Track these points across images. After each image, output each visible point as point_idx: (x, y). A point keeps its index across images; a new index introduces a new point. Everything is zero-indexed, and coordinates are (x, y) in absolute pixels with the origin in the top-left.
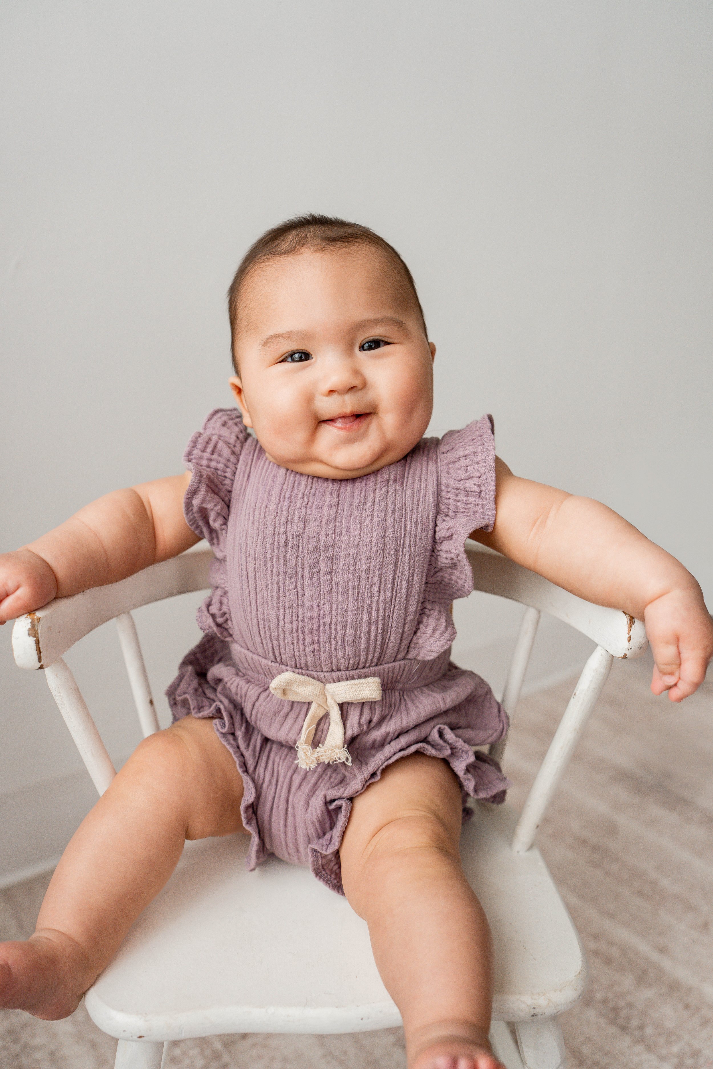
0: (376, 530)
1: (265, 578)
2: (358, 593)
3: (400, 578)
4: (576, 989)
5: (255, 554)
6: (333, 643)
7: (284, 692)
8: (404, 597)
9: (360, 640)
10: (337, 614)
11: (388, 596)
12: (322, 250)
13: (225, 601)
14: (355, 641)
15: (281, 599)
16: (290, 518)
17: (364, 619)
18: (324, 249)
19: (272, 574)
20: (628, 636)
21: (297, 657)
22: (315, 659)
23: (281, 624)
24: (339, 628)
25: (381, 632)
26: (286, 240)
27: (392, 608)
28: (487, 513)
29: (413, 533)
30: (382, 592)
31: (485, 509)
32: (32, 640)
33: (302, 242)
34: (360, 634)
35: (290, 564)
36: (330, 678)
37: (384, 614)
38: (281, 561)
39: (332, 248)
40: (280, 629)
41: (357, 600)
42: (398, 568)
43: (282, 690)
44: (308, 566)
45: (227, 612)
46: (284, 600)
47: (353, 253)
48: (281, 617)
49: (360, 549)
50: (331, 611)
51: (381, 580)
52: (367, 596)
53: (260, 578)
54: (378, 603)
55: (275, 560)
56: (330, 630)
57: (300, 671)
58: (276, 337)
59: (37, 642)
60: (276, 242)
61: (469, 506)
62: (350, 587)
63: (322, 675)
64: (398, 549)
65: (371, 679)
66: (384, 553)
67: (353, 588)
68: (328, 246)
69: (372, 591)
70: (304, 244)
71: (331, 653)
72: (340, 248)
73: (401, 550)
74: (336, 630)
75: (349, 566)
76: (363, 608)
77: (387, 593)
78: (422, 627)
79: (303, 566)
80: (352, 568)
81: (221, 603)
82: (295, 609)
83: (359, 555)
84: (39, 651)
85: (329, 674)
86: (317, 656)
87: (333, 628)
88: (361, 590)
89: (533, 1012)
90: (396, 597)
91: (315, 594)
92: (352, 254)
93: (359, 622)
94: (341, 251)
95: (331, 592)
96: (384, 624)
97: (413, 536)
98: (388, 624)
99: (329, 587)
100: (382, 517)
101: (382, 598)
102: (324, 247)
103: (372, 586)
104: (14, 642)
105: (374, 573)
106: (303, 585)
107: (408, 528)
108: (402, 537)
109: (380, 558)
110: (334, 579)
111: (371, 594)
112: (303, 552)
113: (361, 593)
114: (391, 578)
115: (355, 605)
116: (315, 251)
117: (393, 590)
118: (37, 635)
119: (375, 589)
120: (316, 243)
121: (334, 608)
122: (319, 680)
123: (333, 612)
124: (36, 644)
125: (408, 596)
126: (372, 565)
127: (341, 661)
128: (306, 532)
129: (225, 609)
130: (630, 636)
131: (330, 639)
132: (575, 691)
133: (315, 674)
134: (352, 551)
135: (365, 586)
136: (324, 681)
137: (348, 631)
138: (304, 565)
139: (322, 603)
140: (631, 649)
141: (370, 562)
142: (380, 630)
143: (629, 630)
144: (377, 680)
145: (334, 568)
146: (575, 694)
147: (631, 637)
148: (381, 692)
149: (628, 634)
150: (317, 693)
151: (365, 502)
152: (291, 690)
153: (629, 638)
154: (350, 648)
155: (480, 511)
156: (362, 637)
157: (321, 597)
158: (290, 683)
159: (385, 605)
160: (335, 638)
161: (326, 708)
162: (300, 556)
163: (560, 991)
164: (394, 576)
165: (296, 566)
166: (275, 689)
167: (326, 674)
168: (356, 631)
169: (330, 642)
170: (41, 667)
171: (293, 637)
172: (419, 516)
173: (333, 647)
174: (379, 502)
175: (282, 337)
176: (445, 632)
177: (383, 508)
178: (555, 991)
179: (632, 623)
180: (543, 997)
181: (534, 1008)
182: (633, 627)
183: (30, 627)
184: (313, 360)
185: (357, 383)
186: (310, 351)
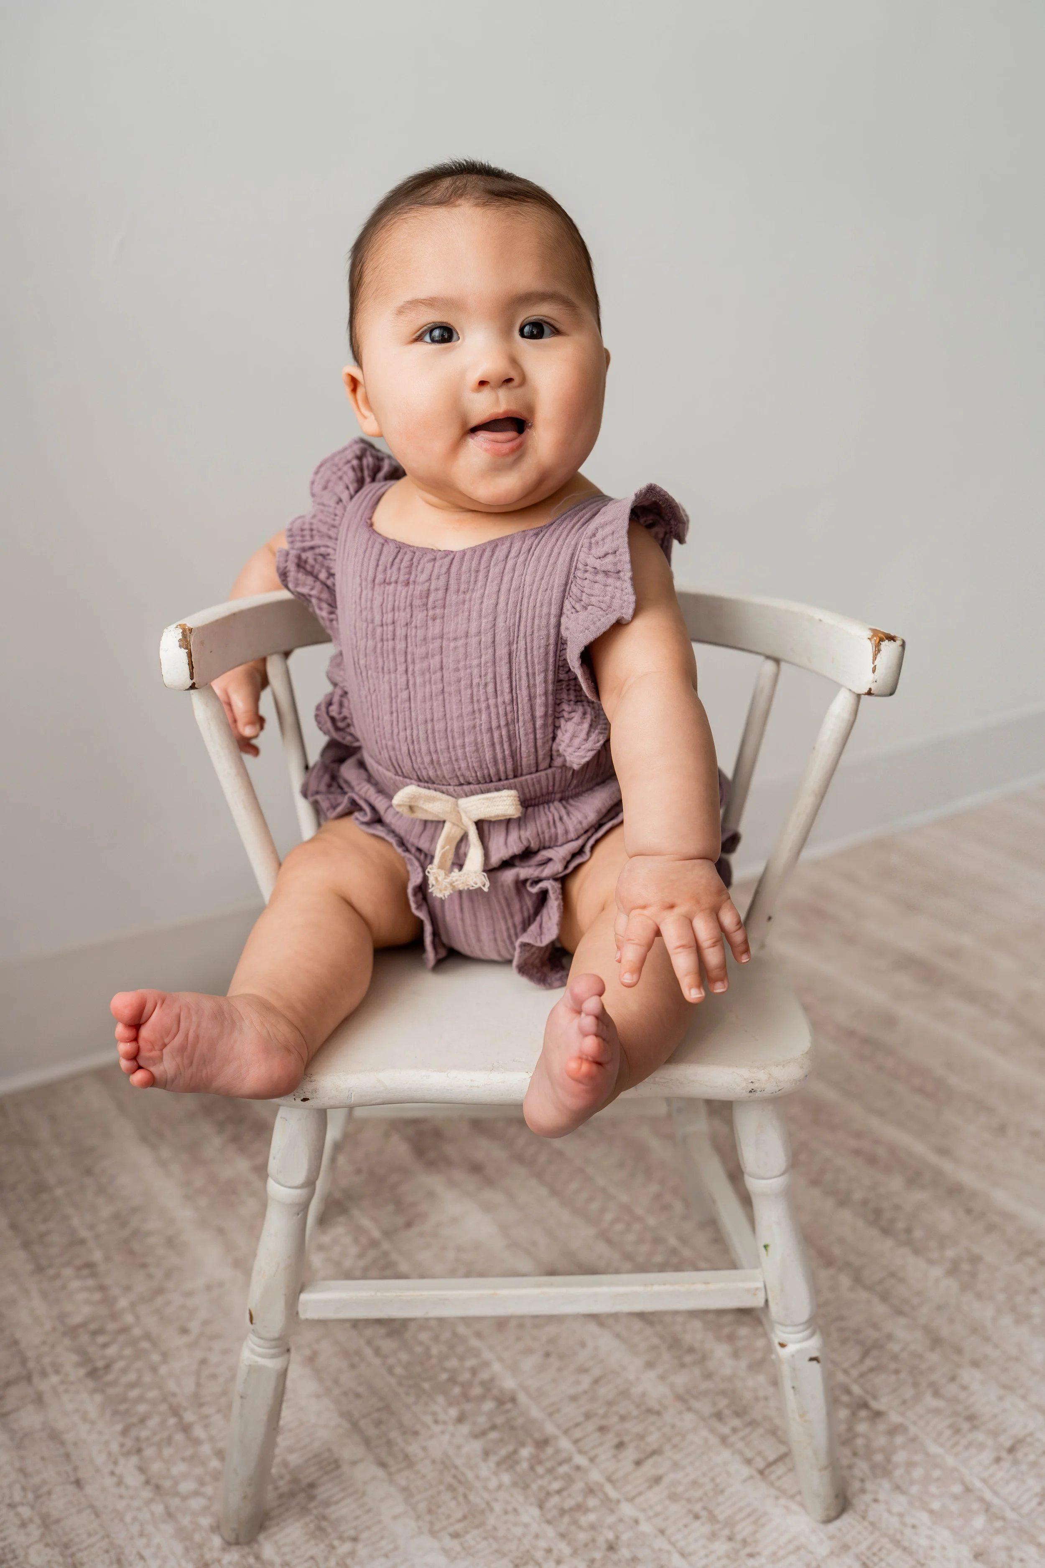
0: (485, 617)
1: (378, 677)
2: (472, 695)
3: (517, 676)
4: (801, 1069)
5: (366, 649)
6: (453, 753)
7: (411, 808)
8: (526, 699)
9: (484, 749)
10: (452, 719)
11: (507, 698)
12: (484, 205)
13: (346, 703)
14: (477, 750)
15: (394, 701)
16: (397, 603)
17: (483, 724)
18: (487, 204)
19: (383, 673)
20: (873, 666)
21: (417, 770)
22: (436, 771)
23: (396, 731)
24: (456, 735)
25: (507, 740)
26: (438, 188)
27: (515, 711)
28: (626, 598)
29: (529, 621)
30: (499, 693)
31: (624, 593)
32: (183, 652)
33: (459, 192)
34: (482, 743)
35: (400, 659)
36: (461, 792)
37: (507, 719)
38: (391, 656)
39: (498, 204)
40: (395, 737)
41: (472, 702)
42: (514, 664)
43: (408, 808)
44: (417, 661)
45: (348, 715)
46: (396, 702)
47: (523, 214)
48: (395, 723)
49: (469, 640)
50: (445, 715)
51: (495, 678)
52: (483, 698)
53: (372, 677)
54: (497, 706)
55: (385, 655)
56: (447, 737)
57: (426, 785)
58: (416, 302)
59: (190, 655)
60: (424, 190)
61: (608, 588)
62: (462, 687)
63: (451, 789)
64: (512, 641)
65: (505, 793)
66: (494, 646)
67: (466, 689)
68: (491, 201)
69: (488, 691)
70: (461, 195)
71: (453, 765)
72: (507, 205)
73: (515, 642)
74: (453, 738)
75: (459, 662)
76: (480, 711)
77: (505, 694)
78: (559, 733)
79: (413, 662)
80: (462, 664)
81: (341, 705)
82: (407, 713)
83: (468, 648)
85: (460, 788)
86: (437, 767)
87: (450, 735)
88: (475, 690)
89: (751, 1086)
90: (517, 698)
91: (427, 695)
92: (521, 214)
93: (478, 728)
94: (507, 209)
95: (443, 692)
96: (509, 731)
97: (529, 625)
98: (515, 730)
99: (440, 686)
100: (493, 601)
101: (500, 700)
102: (487, 202)
103: (486, 685)
104: (163, 655)
105: (486, 670)
106: (415, 684)
107: (524, 615)
108: (516, 626)
109: (490, 651)
110: (445, 677)
111: (487, 695)
112: (412, 645)
113: (475, 693)
114: (506, 676)
115: (470, 709)
116: (477, 205)
117: (512, 690)
118: (189, 648)
119: (490, 688)
120: (477, 195)
121: (448, 712)
122: (448, 794)
123: (448, 716)
124: (188, 657)
125: (531, 698)
126: (483, 660)
127: (467, 774)
128: (414, 621)
129: (345, 712)
130: (875, 666)
131: (448, 748)
133: (444, 788)
134: (461, 642)
135: (478, 685)
136: (455, 795)
137: (467, 740)
138: (414, 659)
139: (435, 704)
140: (875, 681)
141: (481, 657)
142: (505, 738)
143: (874, 660)
144: (513, 793)
145: (444, 664)
147: (877, 667)
148: (519, 807)
149: (873, 663)
150: (448, 809)
151: (476, 581)
152: (417, 806)
153: (874, 668)
154: (473, 759)
155: (618, 595)
156: (485, 746)
157: (434, 698)
158: (415, 798)
159: (506, 709)
160: (454, 747)
161: (463, 827)
162: (409, 650)
163: (784, 1066)
164: (511, 674)
165: (406, 661)
166: (399, 805)
167: (456, 788)
168: (476, 740)
169: (449, 752)
170: (194, 684)
171: (408, 744)
172: (538, 600)
173: (453, 758)
174: (492, 582)
175: (423, 303)
176: (586, 740)
177: (495, 588)
178: (777, 1066)
179: (877, 650)
180: (763, 1071)
181: (752, 1082)
182: (879, 655)
183: (181, 637)
184: (460, 341)
185: (513, 374)
186: (455, 330)
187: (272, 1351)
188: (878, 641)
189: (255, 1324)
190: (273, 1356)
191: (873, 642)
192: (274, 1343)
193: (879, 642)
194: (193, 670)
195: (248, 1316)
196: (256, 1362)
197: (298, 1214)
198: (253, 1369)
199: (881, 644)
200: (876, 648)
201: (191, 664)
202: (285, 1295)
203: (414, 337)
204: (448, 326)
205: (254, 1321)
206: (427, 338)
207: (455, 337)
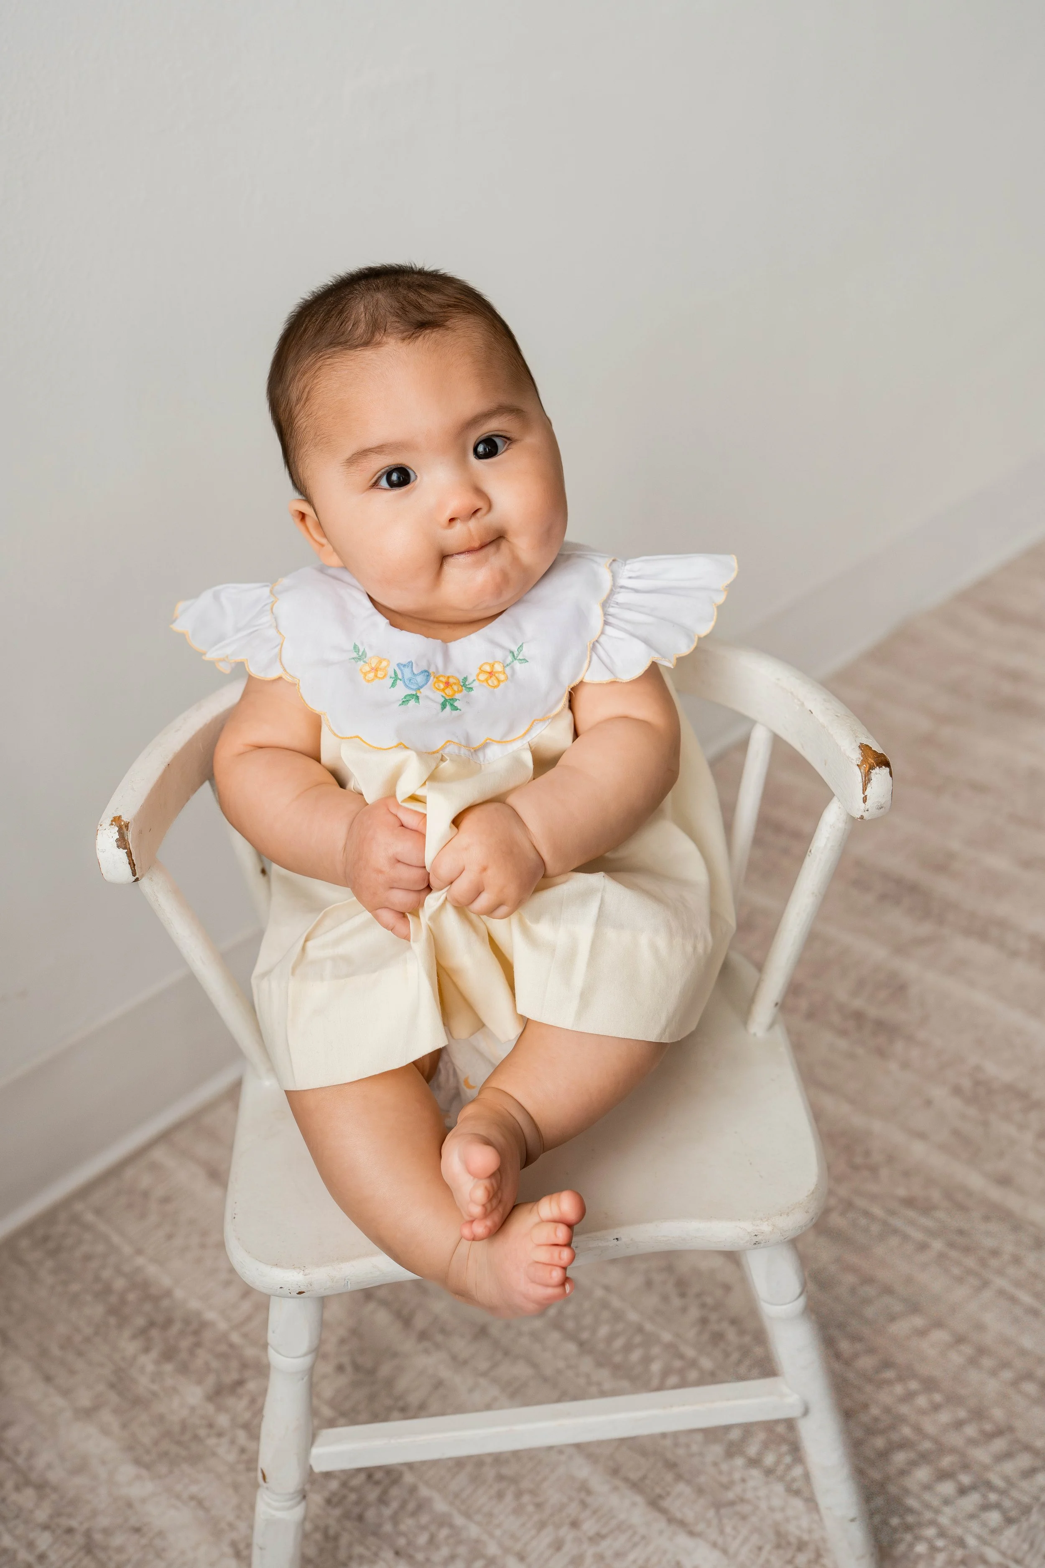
4: (807, 1212)
20: (863, 796)
32: (122, 853)
33: (381, 329)
39: (424, 334)
58: (364, 453)
59: (129, 854)
68: (417, 332)
70: (383, 332)
84: (132, 864)
89: (755, 1239)
94: (436, 337)
104: (100, 856)
116: (399, 340)
118: (128, 847)
120: (400, 329)
124: (128, 857)
130: (866, 796)
132: (810, 848)
140: (867, 810)
143: (864, 789)
146: (810, 851)
147: (868, 797)
149: (863, 793)
153: (864, 799)
163: (788, 1214)
170: (137, 880)
175: (372, 451)
178: (781, 1215)
179: (867, 781)
180: (766, 1222)
181: (756, 1235)
182: (869, 785)
183: (118, 837)
184: (419, 479)
185: (479, 504)
186: (410, 469)
187: (290, 1503)
188: (867, 769)
189: (268, 1482)
190: (291, 1508)
191: (862, 771)
192: (289, 1496)
193: (869, 771)
194: (134, 868)
195: (261, 1475)
196: (277, 1515)
197: (303, 1379)
198: (275, 1523)
199: (871, 772)
200: (865, 778)
202: (297, 1454)
203: (369, 484)
204: (403, 466)
205: (267, 1480)
206: (384, 483)
207: (412, 478)
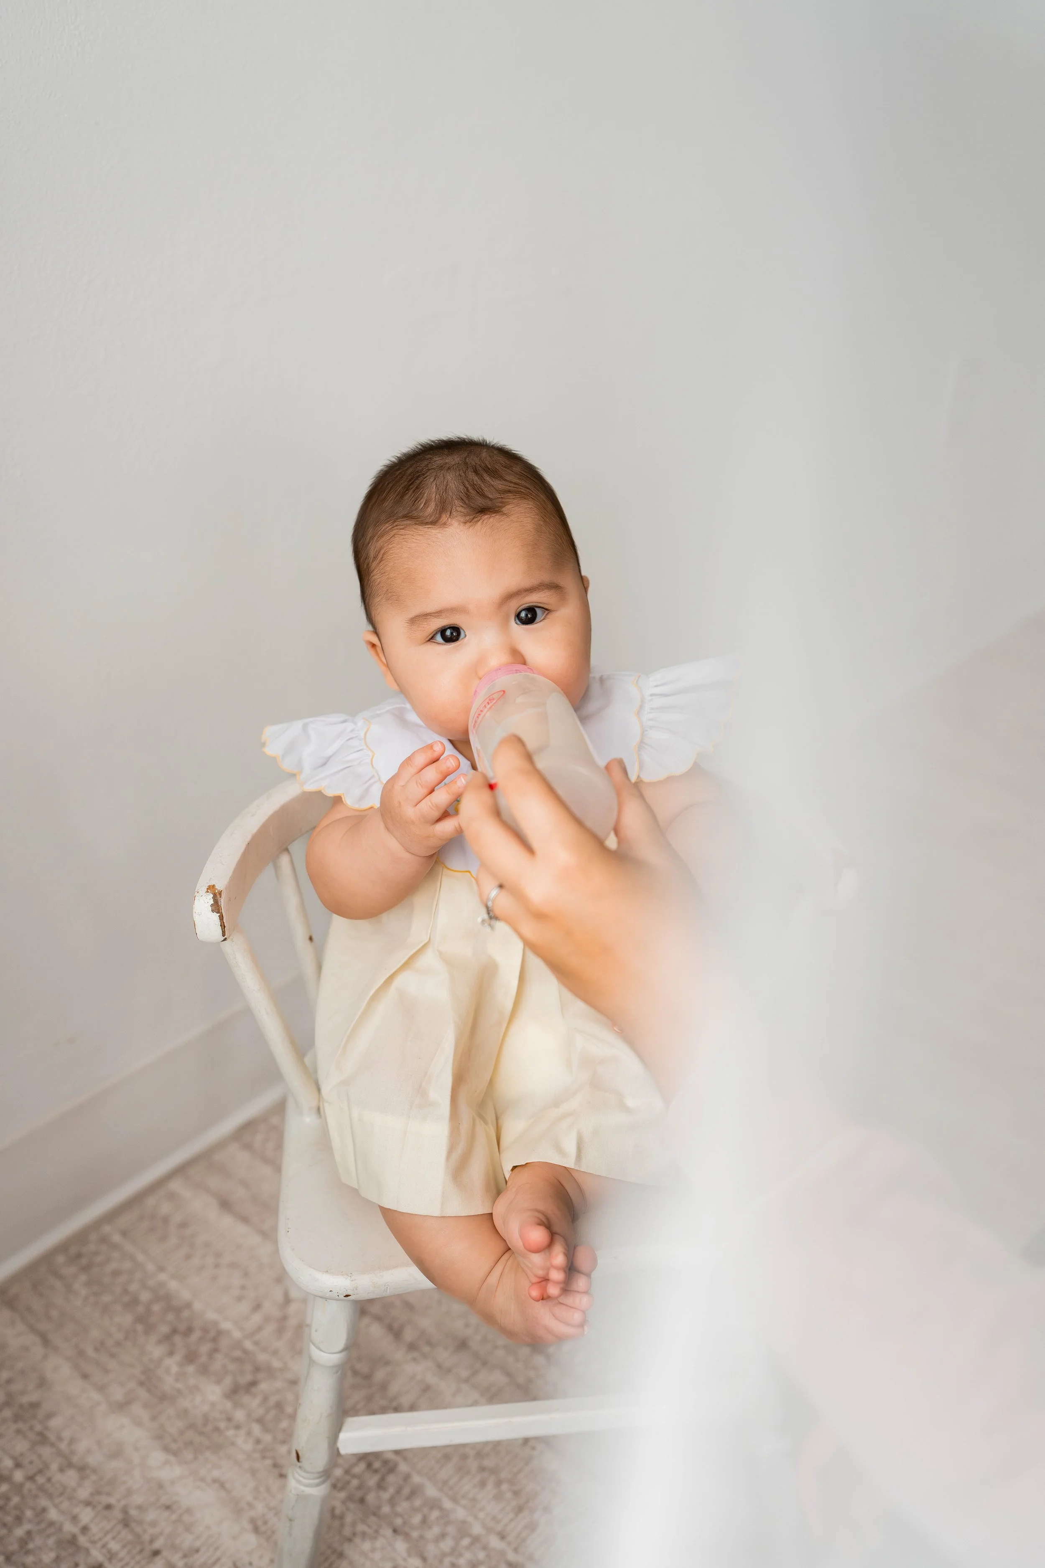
12: (472, 521)
32: (216, 916)
68: (478, 517)
104: (196, 918)
116: (463, 523)
118: (220, 911)
124: (220, 920)
170: (225, 939)
183: (213, 903)
184: (467, 637)
186: (462, 630)
187: (317, 1481)
189: (301, 1462)
190: (318, 1485)
192: (316, 1475)
194: (224, 929)
195: (294, 1455)
196: (303, 1491)
197: (337, 1374)
198: (301, 1498)
201: (223, 926)
202: (328, 1438)
203: (427, 639)
204: (455, 626)
205: (301, 1460)
206: (439, 638)
207: (462, 635)
